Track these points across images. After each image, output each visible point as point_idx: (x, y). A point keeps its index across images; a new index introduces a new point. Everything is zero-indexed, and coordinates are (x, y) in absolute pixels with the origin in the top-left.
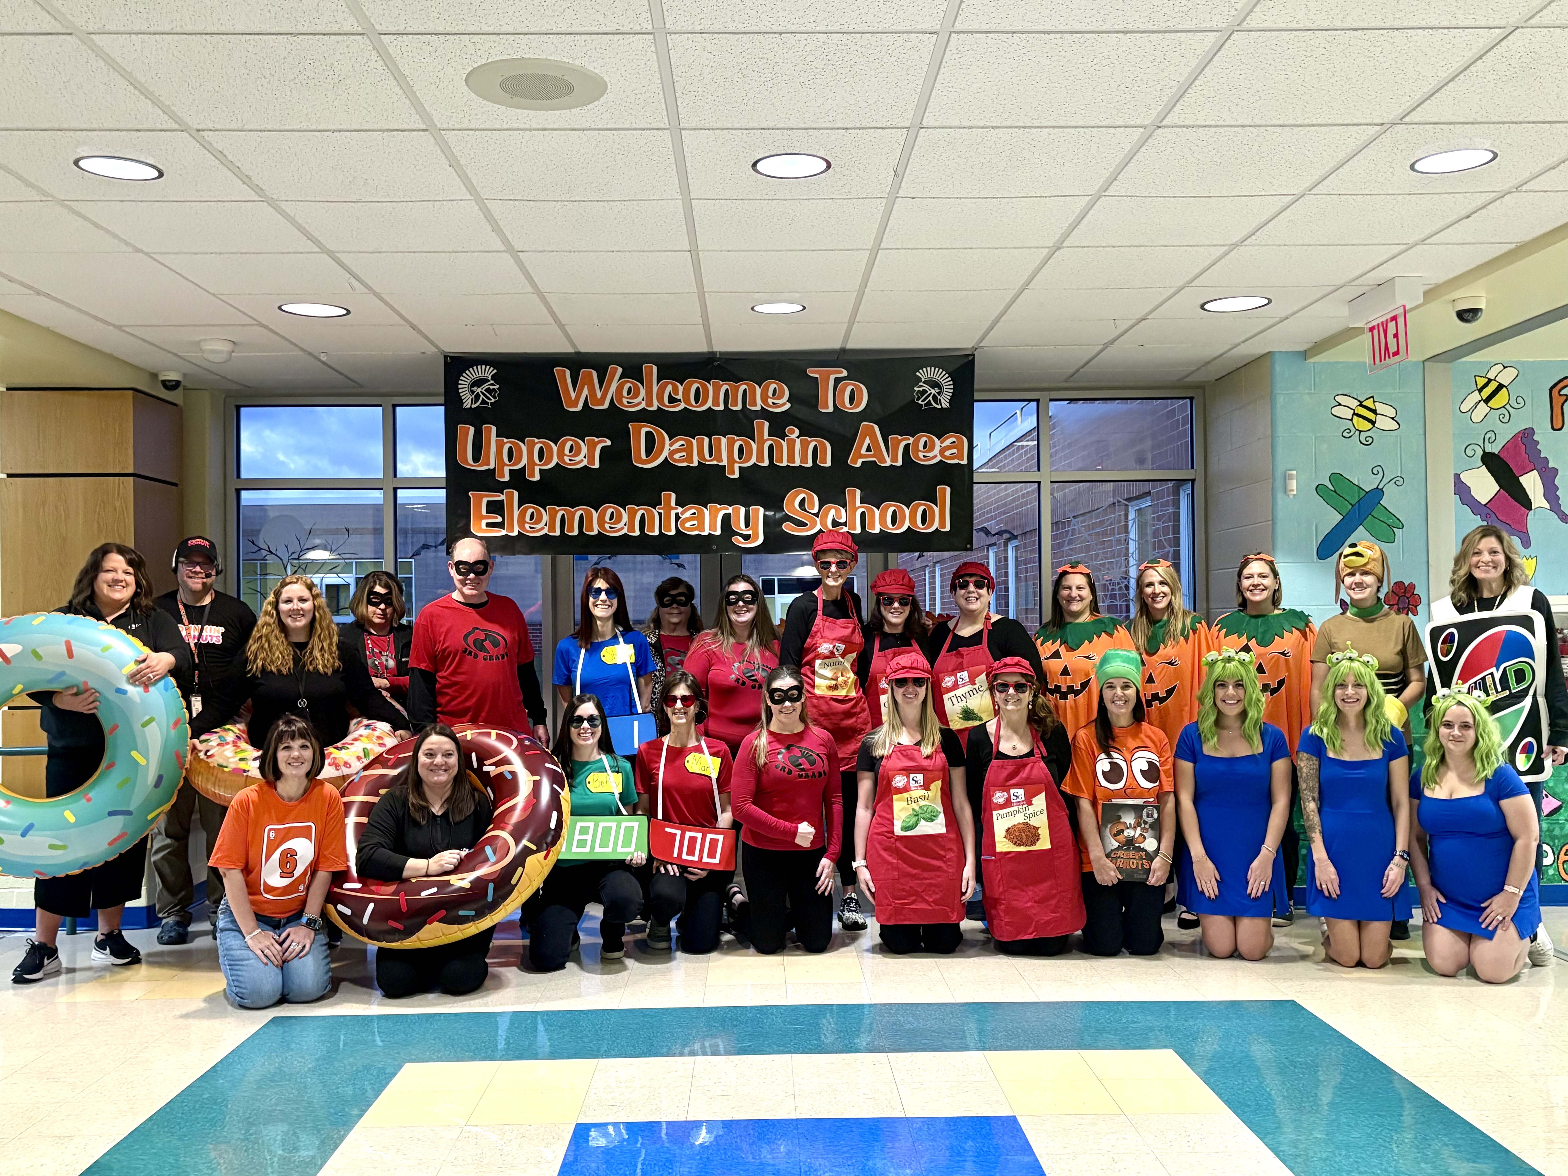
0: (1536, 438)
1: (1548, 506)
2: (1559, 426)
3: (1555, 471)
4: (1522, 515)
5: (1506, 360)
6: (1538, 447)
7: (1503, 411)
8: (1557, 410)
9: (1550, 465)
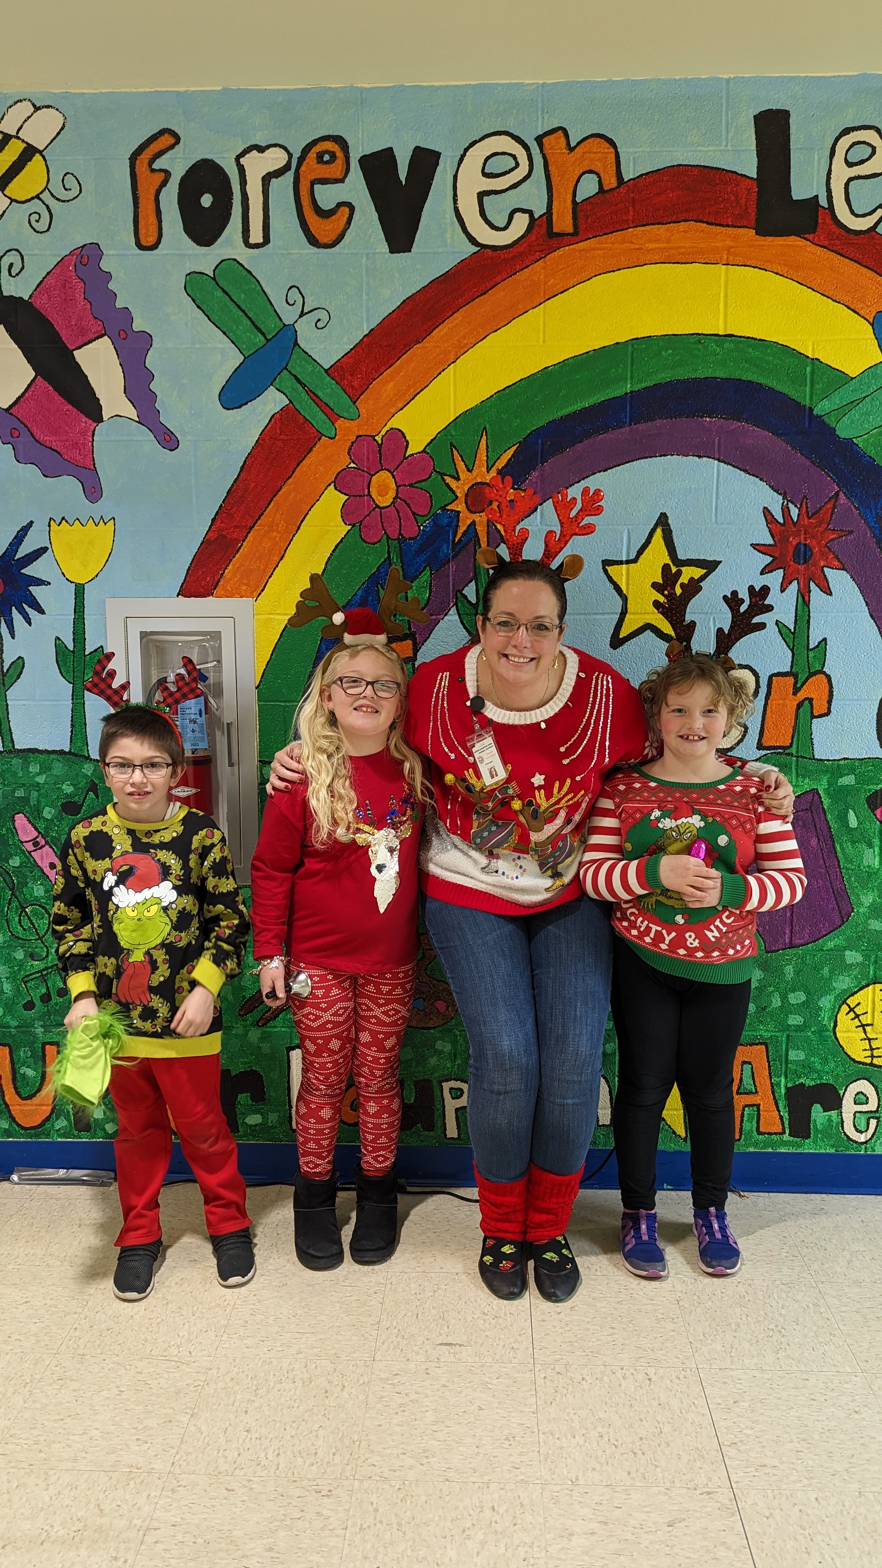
0: (105, 265)
1: (132, 413)
2: (152, 240)
3: (146, 339)
4: (83, 433)
5: (39, 90)
6: (111, 286)
7: (36, 206)
8: (147, 206)
9: (136, 327)
